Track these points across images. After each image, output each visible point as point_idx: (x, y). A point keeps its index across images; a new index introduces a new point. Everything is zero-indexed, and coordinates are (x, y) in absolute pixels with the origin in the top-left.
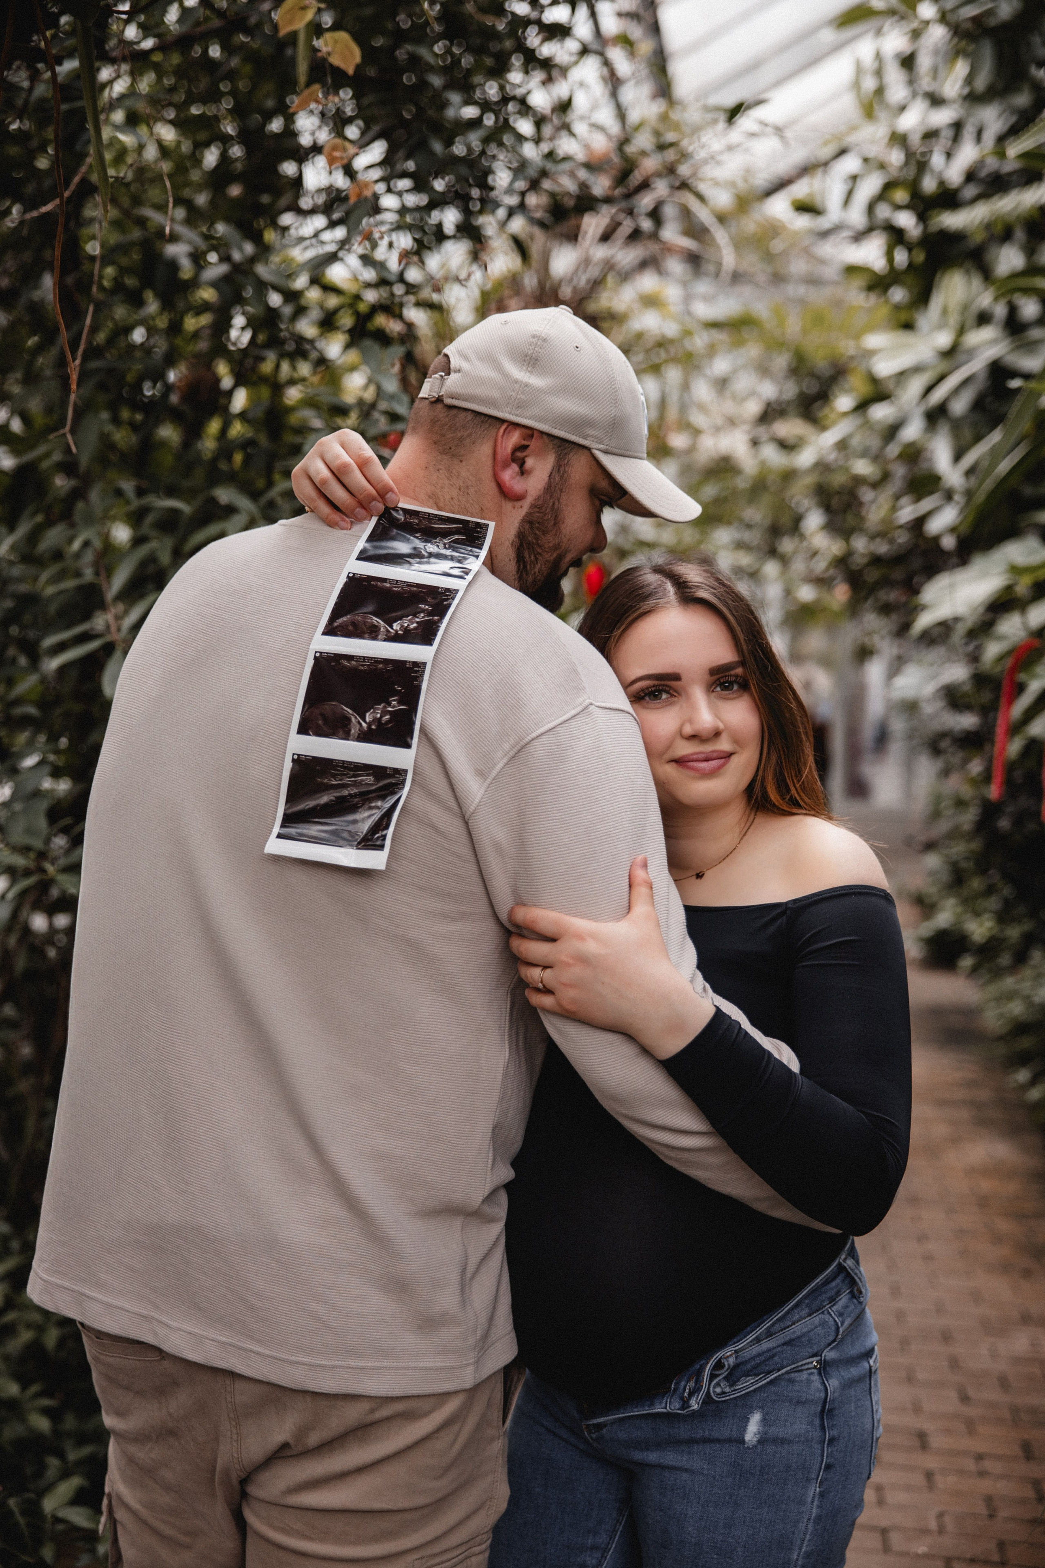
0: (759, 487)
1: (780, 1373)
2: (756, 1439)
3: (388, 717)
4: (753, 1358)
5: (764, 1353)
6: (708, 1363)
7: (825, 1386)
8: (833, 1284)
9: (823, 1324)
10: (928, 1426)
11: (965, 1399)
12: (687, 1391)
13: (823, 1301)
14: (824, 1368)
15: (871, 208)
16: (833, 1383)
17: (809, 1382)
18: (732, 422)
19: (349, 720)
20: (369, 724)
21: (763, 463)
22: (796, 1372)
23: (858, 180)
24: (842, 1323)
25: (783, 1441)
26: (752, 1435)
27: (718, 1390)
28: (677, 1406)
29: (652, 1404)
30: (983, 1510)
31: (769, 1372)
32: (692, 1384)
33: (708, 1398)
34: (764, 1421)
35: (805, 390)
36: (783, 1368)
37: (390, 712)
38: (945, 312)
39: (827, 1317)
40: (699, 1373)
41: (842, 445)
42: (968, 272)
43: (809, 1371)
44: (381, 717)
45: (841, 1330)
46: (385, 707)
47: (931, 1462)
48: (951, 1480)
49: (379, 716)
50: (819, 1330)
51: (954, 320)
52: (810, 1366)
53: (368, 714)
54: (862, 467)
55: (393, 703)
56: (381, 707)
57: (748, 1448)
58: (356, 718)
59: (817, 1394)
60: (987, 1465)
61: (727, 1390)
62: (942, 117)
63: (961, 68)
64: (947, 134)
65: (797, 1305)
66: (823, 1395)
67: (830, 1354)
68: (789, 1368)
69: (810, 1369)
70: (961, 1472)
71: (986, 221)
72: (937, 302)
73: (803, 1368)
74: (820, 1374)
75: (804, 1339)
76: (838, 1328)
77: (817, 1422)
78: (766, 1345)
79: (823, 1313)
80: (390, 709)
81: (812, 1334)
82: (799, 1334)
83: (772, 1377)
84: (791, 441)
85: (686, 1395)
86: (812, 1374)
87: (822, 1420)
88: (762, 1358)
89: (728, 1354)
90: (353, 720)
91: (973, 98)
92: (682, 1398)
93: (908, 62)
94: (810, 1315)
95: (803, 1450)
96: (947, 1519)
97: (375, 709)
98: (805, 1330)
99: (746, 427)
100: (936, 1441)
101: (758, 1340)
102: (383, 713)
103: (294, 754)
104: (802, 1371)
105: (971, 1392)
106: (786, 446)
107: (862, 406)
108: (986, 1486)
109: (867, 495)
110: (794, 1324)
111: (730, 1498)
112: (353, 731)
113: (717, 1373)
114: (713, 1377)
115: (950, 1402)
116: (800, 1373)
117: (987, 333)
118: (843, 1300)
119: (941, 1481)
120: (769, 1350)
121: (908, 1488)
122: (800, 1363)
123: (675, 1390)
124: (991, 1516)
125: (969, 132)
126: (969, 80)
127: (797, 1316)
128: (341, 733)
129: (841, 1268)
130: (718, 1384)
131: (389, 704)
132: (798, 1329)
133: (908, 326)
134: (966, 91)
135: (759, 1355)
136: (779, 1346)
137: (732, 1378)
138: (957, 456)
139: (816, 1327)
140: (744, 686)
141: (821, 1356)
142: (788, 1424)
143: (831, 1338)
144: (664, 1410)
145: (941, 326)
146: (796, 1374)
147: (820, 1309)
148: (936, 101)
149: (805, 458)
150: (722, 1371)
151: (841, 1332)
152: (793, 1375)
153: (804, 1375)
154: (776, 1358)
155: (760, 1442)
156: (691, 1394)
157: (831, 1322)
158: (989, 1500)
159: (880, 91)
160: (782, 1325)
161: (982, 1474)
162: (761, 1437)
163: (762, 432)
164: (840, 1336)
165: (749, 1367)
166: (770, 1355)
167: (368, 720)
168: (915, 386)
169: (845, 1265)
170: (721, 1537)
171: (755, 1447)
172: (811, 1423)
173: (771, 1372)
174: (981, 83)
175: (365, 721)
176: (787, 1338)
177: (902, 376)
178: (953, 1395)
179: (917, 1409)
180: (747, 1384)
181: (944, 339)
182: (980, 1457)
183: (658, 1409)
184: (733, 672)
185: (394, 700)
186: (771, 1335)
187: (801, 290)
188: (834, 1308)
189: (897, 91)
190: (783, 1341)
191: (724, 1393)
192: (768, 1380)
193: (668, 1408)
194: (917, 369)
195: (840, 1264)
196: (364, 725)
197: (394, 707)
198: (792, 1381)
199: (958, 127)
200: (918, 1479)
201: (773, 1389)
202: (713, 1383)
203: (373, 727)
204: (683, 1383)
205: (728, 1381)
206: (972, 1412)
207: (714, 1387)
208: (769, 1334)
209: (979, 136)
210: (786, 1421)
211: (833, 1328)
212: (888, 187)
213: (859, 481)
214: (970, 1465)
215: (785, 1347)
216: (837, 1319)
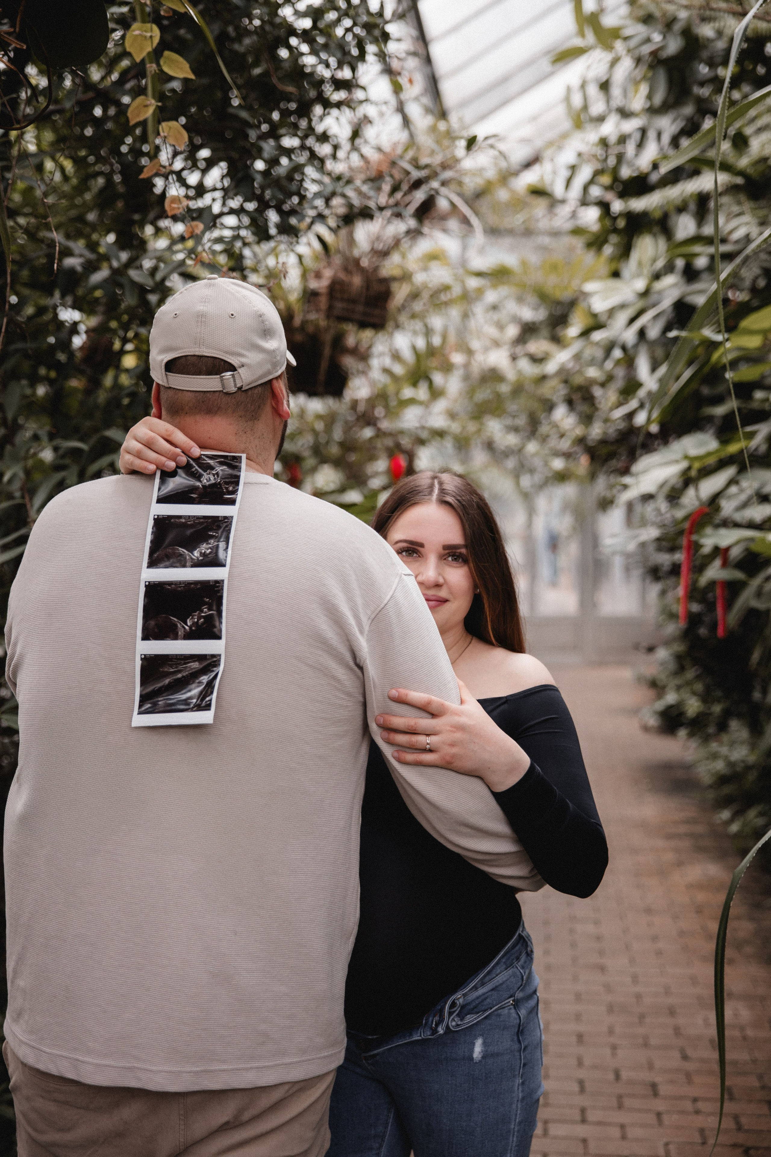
0: (518, 390)
1: (492, 1010)
2: (480, 1056)
3: (202, 620)
4: (473, 1001)
5: (480, 996)
6: (446, 1003)
7: (519, 1015)
8: (517, 948)
9: (514, 975)
10: (658, 1079)
11: (685, 1057)
12: (434, 1023)
13: (513, 959)
14: (517, 1004)
15: (586, 188)
16: (523, 1012)
17: (509, 1013)
18: (496, 344)
19: (176, 626)
20: (190, 627)
21: (520, 372)
22: (501, 1009)
23: (575, 168)
24: (525, 973)
25: (498, 1054)
26: (478, 1053)
27: (454, 1023)
28: (429, 1033)
29: (411, 1035)
30: (698, 1139)
31: (485, 1010)
32: (437, 1018)
33: (447, 1027)
34: (485, 1044)
35: (554, 312)
36: (494, 1007)
37: (204, 617)
38: (640, 264)
39: (515, 969)
40: (441, 1011)
41: (577, 357)
42: (655, 235)
43: (509, 1007)
44: (198, 620)
45: (525, 977)
46: (199, 614)
47: (660, 1105)
48: (675, 1117)
49: (196, 620)
50: (513, 979)
51: (647, 271)
52: (509, 1004)
53: (188, 620)
54: (593, 373)
55: (205, 610)
56: (196, 614)
57: (476, 1063)
58: (180, 624)
59: (515, 1022)
60: (700, 1105)
61: (459, 1023)
62: (631, 126)
63: (644, 89)
64: (637, 136)
65: (497, 964)
66: (518, 1021)
67: (519, 995)
68: (497, 1006)
69: (509, 1006)
70: (682, 1112)
71: (660, 204)
72: (635, 256)
73: (505, 1006)
74: (515, 1008)
75: (504, 986)
76: (522, 977)
77: (516, 1038)
78: (481, 991)
79: (513, 967)
80: (203, 614)
81: (508, 982)
82: (501, 982)
83: (487, 1013)
84: (540, 356)
85: (434, 1026)
86: (511, 1009)
87: (518, 1037)
88: (480, 1000)
89: (459, 997)
90: (179, 625)
91: (653, 111)
92: (431, 1028)
93: (605, 86)
94: (506, 969)
95: (510, 1058)
96: (671, 1147)
97: (193, 616)
98: (504, 979)
99: (506, 347)
100: (663, 1090)
101: (475, 988)
102: (199, 618)
103: (141, 655)
104: (505, 1007)
105: (689, 1052)
106: (537, 360)
107: (586, 333)
108: (699, 1121)
109: (597, 392)
110: (497, 975)
111: (468, 1097)
112: (180, 633)
113: (453, 1010)
114: (450, 1014)
115: (674, 1060)
116: (504, 1010)
117: (669, 280)
118: (523, 958)
119: (665, 1118)
120: (484, 994)
121: (643, 1126)
122: (503, 1003)
123: (426, 1023)
124: (704, 1143)
125: (652, 135)
126: (649, 97)
127: (499, 971)
128: (172, 636)
129: (520, 936)
130: (453, 1020)
131: (202, 612)
132: (499, 979)
133: (616, 274)
134: (648, 105)
135: (478, 998)
136: (490, 991)
137: (461, 1016)
138: (654, 369)
139: (510, 977)
140: (465, 561)
141: (514, 996)
142: (499, 1043)
143: (520, 983)
144: (420, 1038)
145: (638, 275)
146: (501, 1010)
147: (512, 965)
148: (625, 113)
149: (551, 367)
150: (455, 1009)
151: (524, 979)
152: (499, 1011)
153: (506, 1011)
154: (488, 1000)
155: (483, 1057)
156: (437, 1025)
157: (518, 973)
158: (702, 1131)
159: (585, 108)
160: (490, 977)
161: (697, 1112)
162: (484, 1054)
163: (519, 350)
164: (524, 982)
165: (472, 1006)
166: (483, 998)
167: (189, 624)
168: (622, 318)
169: (523, 935)
170: (465, 1124)
171: (480, 1061)
172: (512, 1040)
173: (487, 1010)
174: (658, 99)
175: (187, 625)
176: (494, 986)
177: (612, 312)
178: (677, 1054)
179: (651, 1067)
180: (471, 1019)
181: (640, 285)
182: (695, 1100)
183: (416, 1038)
184: (459, 551)
185: (205, 608)
186: (483, 985)
187: (546, 240)
188: (519, 964)
189: (598, 107)
190: (491, 988)
191: (458, 1025)
192: (485, 1015)
193: (422, 1036)
194: (623, 306)
195: (519, 934)
196: (187, 628)
197: (206, 613)
198: (499, 1015)
199: (643, 131)
200: (651, 1119)
201: (488, 1022)
202: (450, 1020)
203: (193, 628)
204: (431, 1019)
205: (459, 1017)
206: (690, 1066)
207: (451, 1023)
208: (483, 983)
209: (659, 135)
210: (498, 1041)
211: (520, 977)
212: (597, 173)
213: (592, 382)
214: (688, 1106)
215: (493, 992)
216: (521, 971)
